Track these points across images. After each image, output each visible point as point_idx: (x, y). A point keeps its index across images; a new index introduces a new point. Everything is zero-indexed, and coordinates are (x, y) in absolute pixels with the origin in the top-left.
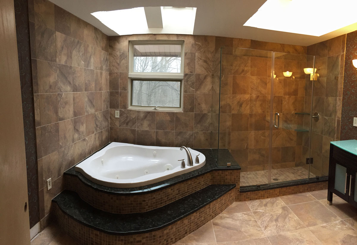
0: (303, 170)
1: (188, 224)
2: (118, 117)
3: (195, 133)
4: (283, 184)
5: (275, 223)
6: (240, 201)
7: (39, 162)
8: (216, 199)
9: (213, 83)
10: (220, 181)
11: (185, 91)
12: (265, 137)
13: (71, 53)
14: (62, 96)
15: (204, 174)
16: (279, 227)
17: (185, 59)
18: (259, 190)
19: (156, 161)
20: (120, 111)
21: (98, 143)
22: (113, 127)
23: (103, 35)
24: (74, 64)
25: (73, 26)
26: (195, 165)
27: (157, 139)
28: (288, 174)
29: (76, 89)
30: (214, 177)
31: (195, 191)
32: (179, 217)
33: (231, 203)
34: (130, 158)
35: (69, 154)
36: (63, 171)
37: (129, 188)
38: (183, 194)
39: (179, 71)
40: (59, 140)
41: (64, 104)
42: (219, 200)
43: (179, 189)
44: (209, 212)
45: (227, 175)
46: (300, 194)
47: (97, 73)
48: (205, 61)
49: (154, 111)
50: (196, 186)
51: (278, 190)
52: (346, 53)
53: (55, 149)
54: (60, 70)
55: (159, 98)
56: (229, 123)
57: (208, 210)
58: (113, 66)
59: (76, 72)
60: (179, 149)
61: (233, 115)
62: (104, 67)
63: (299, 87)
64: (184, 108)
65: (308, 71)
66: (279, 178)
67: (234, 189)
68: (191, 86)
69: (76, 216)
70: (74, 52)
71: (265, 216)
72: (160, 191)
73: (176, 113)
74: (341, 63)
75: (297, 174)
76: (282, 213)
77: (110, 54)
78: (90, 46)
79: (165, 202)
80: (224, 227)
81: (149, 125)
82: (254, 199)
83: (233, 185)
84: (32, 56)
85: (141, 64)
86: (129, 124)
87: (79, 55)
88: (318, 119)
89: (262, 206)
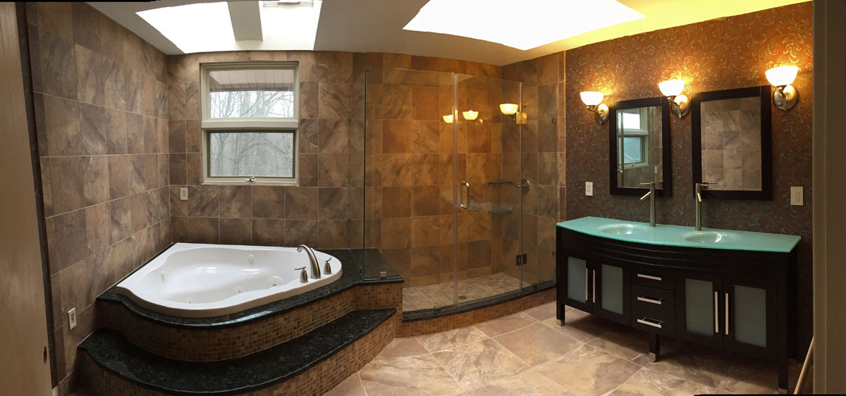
0: (506, 277)
1: (318, 380)
2: (186, 198)
3: (320, 222)
4: (478, 303)
5: (475, 368)
6: (404, 336)
7: (53, 280)
8: (364, 335)
9: (350, 134)
10: (369, 304)
11: (302, 150)
12: (439, 226)
13: (103, 84)
14: (89, 162)
15: (341, 292)
16: (484, 373)
17: (301, 92)
18: (439, 317)
19: (254, 271)
20: (189, 188)
21: (152, 245)
22: (176, 216)
23: (158, 53)
24: (109, 105)
25: (105, 36)
26: (324, 276)
27: (255, 234)
28: (481, 286)
29: (113, 150)
30: (358, 298)
31: (327, 321)
32: (301, 366)
33: (390, 341)
34: (211, 269)
35: (105, 264)
36: (95, 295)
37: (214, 318)
38: (305, 327)
39: (291, 115)
40: (86, 240)
41: (93, 175)
42: (370, 336)
43: (298, 319)
44: (353, 357)
45: (380, 293)
46: (510, 317)
47: (148, 121)
48: (336, 97)
49: (248, 184)
50: (327, 314)
51: (471, 313)
52: (567, 82)
53: (80, 256)
54: (84, 115)
55: (253, 166)
56: (379, 204)
57: (351, 354)
58: (174, 109)
59: (112, 119)
60: (294, 250)
61: (385, 189)
62: (160, 110)
63: (492, 137)
64: (300, 179)
65: (508, 109)
66: (468, 295)
67: (394, 317)
68: (312, 141)
69: (123, 371)
70: (108, 83)
71: (456, 358)
72: (264, 321)
73: (286, 187)
74: (560, 96)
75: (497, 285)
76: (484, 350)
77: (170, 88)
78: (135, 72)
79: (274, 340)
80: (382, 381)
81: (240, 209)
82: (430, 333)
83: (391, 310)
84: (34, 88)
85: (220, 108)
86: (207, 210)
87: (117, 87)
88: (528, 190)
89: (446, 343)
